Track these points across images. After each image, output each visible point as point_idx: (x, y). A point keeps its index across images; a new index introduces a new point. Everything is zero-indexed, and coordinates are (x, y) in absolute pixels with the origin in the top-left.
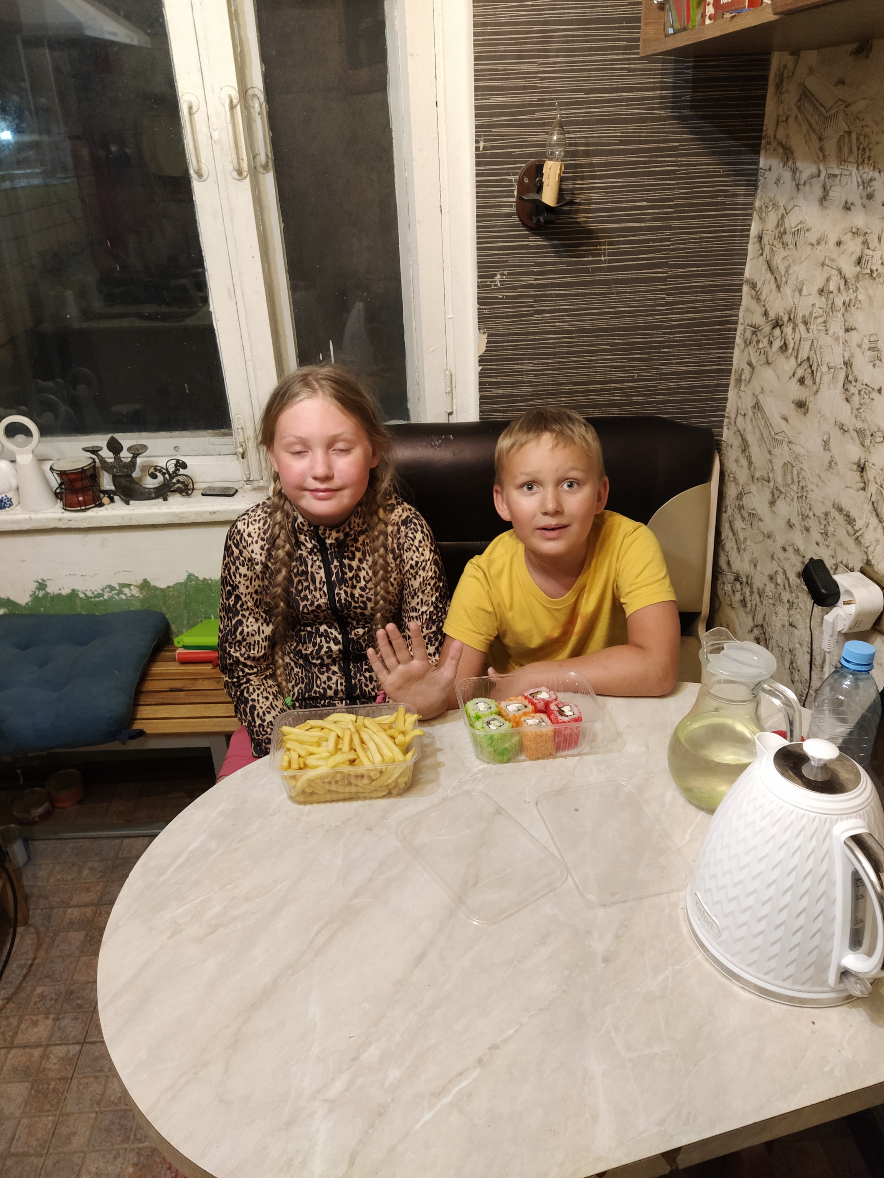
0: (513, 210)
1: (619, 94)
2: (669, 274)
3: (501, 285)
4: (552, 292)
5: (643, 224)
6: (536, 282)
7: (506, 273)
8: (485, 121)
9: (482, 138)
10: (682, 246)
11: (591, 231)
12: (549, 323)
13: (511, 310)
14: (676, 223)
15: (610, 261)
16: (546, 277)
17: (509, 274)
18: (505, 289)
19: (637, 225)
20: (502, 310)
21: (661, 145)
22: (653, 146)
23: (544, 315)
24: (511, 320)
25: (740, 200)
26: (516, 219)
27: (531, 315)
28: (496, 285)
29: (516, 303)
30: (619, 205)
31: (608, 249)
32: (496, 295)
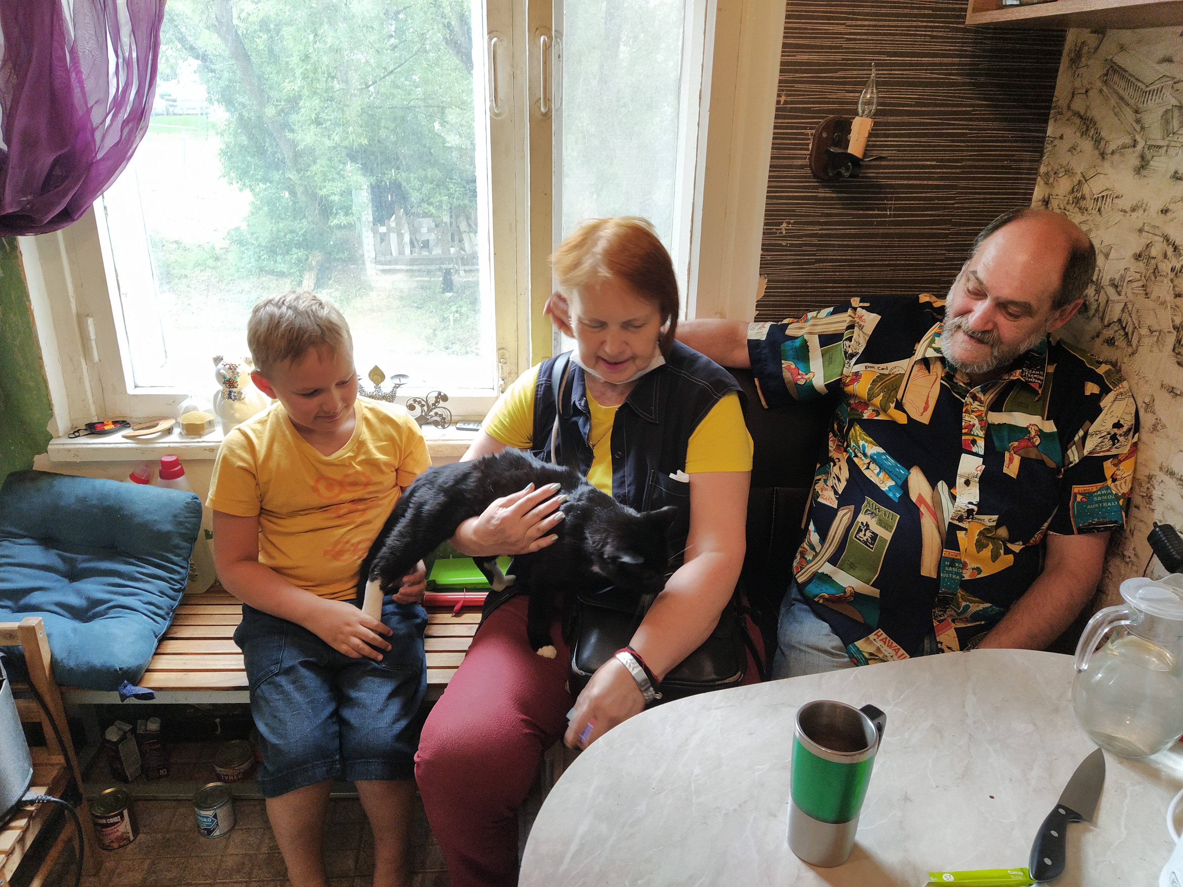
0: (806, 162)
1: (920, 59)
2: (951, 231)
3: (786, 233)
4: (836, 242)
5: (930, 183)
6: (820, 232)
7: (792, 221)
8: (789, 76)
9: (784, 93)
10: (966, 205)
11: (880, 186)
12: (829, 272)
13: (793, 257)
14: (963, 183)
15: (895, 216)
16: (831, 227)
17: (795, 223)
18: (790, 237)
19: (925, 182)
20: (784, 258)
21: (955, 109)
22: (947, 109)
23: (825, 264)
24: (792, 267)
25: (1026, 165)
26: (808, 171)
27: (813, 263)
28: (781, 233)
29: (799, 251)
30: (909, 163)
31: (895, 204)
32: (780, 242)
